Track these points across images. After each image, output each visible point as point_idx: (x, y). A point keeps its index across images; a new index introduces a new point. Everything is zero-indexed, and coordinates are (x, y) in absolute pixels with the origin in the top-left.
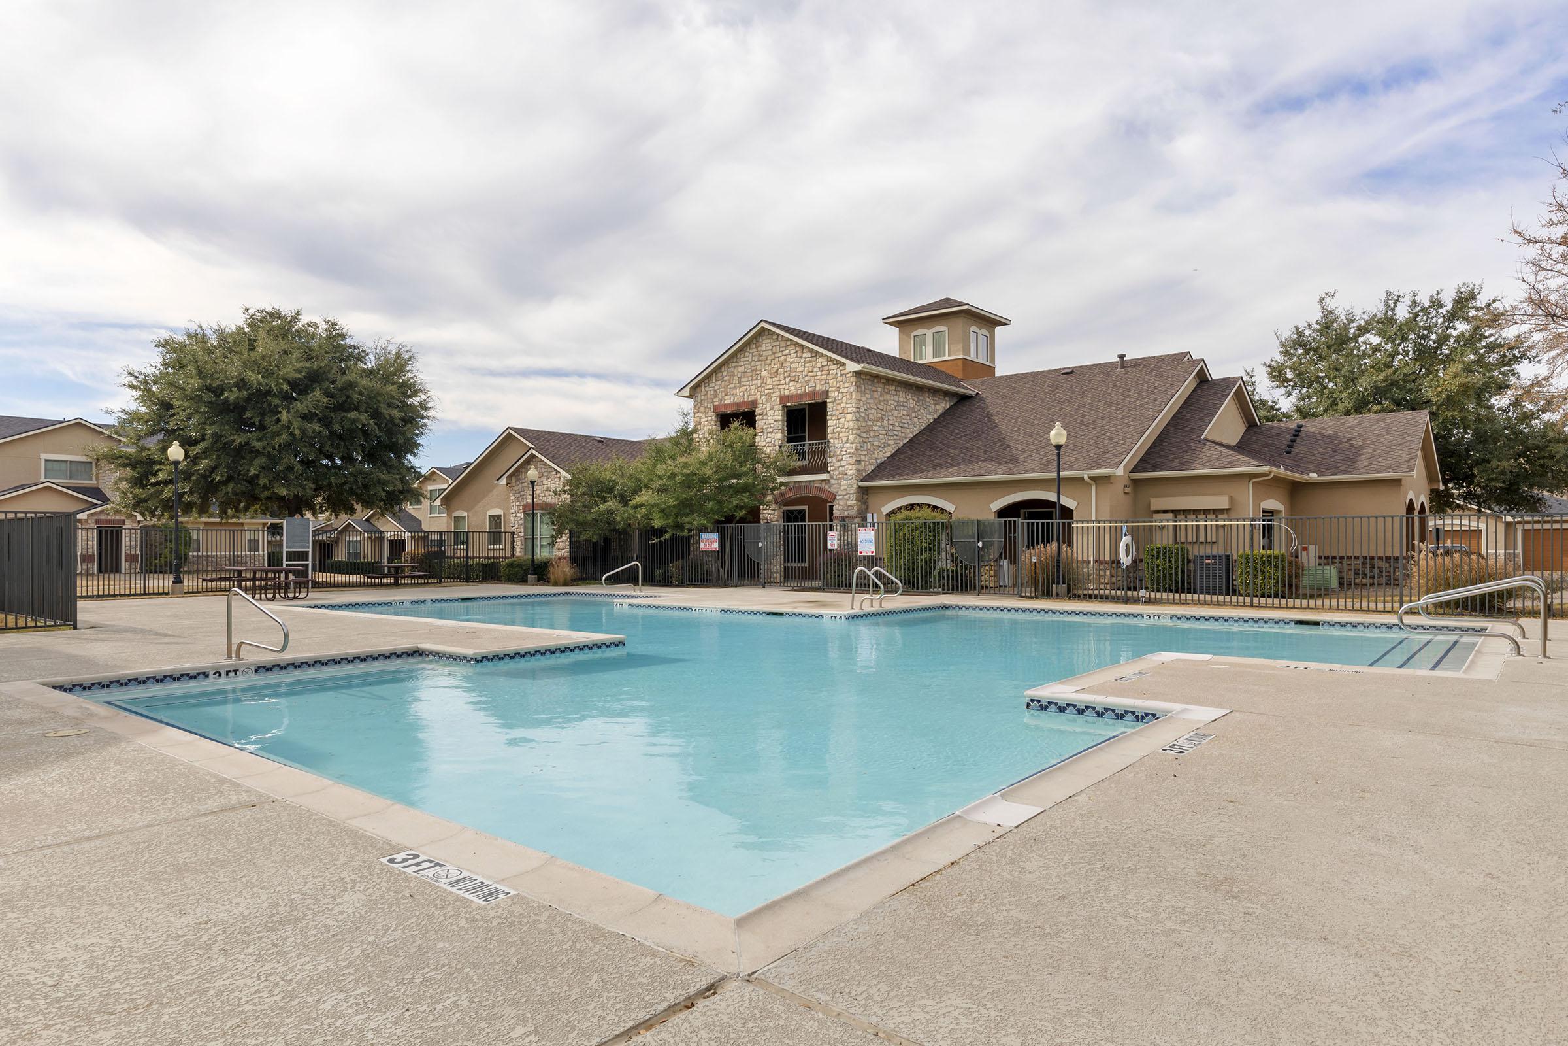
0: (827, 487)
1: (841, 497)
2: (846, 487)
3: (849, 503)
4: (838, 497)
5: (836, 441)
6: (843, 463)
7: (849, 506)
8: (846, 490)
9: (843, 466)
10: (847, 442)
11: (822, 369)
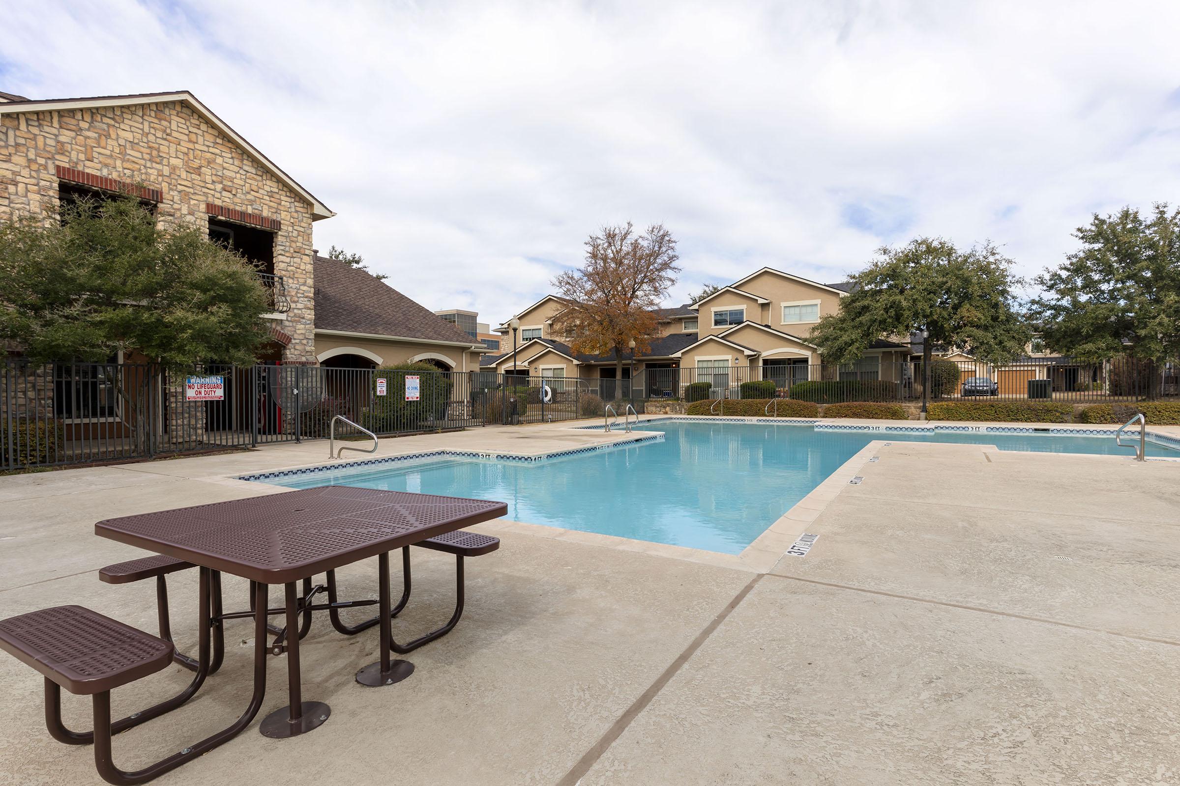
0: (279, 328)
1: (297, 341)
2: (303, 332)
3: (308, 349)
4: (293, 341)
5: (291, 281)
6: (300, 306)
7: (307, 352)
8: (304, 334)
9: (299, 309)
10: (304, 284)
11: (271, 194)
